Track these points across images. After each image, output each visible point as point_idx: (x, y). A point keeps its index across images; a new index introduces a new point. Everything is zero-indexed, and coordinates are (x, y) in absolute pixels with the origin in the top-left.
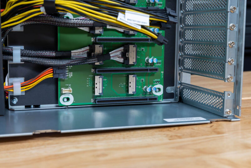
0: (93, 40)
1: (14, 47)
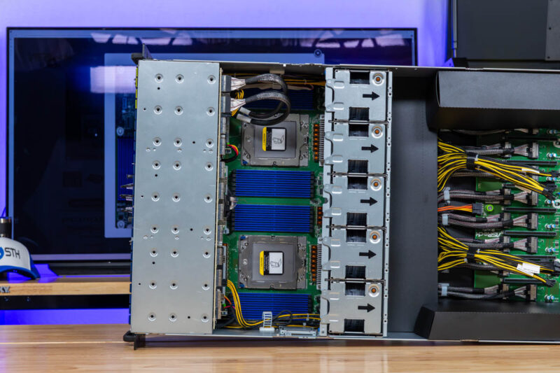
0: (501, 280)
1: (443, 284)
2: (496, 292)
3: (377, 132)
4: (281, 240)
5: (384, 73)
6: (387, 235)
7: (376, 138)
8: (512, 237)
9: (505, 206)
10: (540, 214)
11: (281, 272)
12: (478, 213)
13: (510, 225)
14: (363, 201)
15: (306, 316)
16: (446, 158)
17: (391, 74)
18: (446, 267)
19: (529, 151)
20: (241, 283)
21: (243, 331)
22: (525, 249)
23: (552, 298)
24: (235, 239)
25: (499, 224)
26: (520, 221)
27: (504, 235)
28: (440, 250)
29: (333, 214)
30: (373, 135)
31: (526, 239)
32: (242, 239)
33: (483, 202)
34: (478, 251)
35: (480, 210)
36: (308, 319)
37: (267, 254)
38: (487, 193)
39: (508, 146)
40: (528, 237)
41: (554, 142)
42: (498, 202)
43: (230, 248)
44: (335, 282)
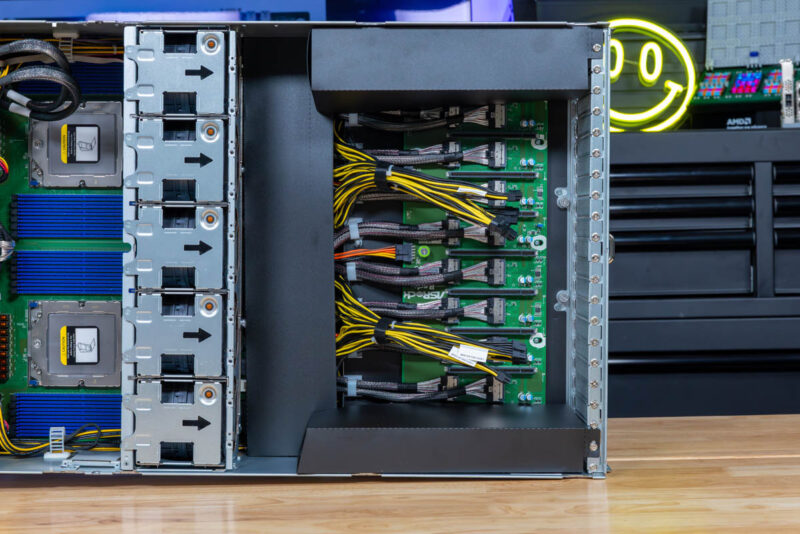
0: (446, 369)
1: (349, 377)
2: (436, 389)
3: (211, 133)
4: (94, 307)
5: (220, 34)
6: (231, 303)
7: (208, 141)
8: (462, 298)
9: (451, 247)
10: (509, 259)
11: (96, 360)
12: (405, 259)
13: (458, 278)
14: (188, 248)
16: (346, 171)
17: (233, 34)
18: (351, 349)
19: (489, 156)
20: (32, 379)
22: (485, 318)
23: (529, 397)
24: (23, 308)
25: (439, 278)
26: (475, 272)
27: (449, 296)
28: (339, 324)
29: (139, 270)
30: (203, 136)
31: (485, 302)
32: (33, 307)
33: (415, 241)
34: (393, 325)
35: (408, 254)
37: (71, 331)
38: (420, 227)
39: (453, 148)
40: (489, 298)
41: (533, 141)
42: (440, 242)
43: (15, 321)
44: (143, 382)
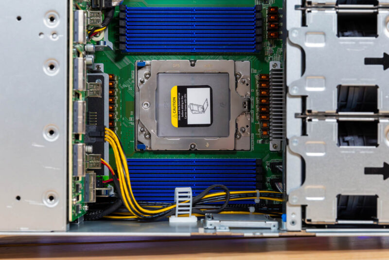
11: (208, 122)
15: (254, 195)
20: (139, 142)
21: (138, 225)
24: (128, 69)
32: (140, 67)
36: (257, 201)
37: (182, 90)
43: (121, 82)
44: (315, 120)
